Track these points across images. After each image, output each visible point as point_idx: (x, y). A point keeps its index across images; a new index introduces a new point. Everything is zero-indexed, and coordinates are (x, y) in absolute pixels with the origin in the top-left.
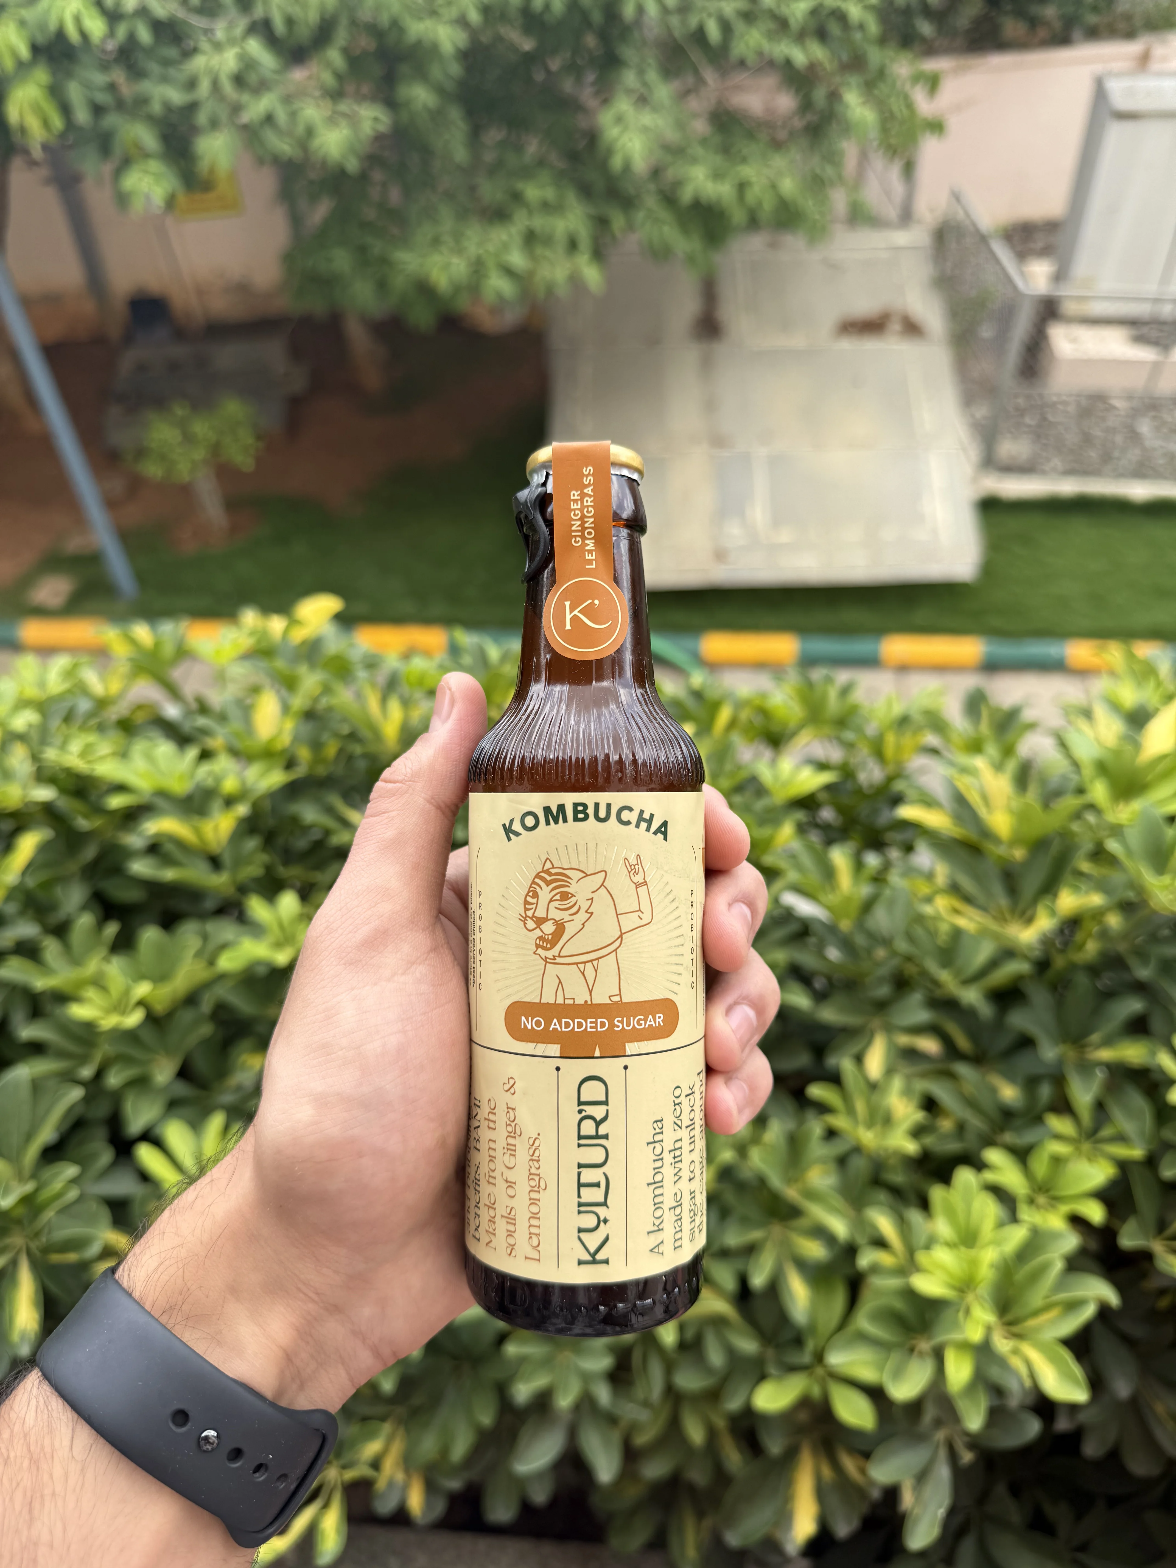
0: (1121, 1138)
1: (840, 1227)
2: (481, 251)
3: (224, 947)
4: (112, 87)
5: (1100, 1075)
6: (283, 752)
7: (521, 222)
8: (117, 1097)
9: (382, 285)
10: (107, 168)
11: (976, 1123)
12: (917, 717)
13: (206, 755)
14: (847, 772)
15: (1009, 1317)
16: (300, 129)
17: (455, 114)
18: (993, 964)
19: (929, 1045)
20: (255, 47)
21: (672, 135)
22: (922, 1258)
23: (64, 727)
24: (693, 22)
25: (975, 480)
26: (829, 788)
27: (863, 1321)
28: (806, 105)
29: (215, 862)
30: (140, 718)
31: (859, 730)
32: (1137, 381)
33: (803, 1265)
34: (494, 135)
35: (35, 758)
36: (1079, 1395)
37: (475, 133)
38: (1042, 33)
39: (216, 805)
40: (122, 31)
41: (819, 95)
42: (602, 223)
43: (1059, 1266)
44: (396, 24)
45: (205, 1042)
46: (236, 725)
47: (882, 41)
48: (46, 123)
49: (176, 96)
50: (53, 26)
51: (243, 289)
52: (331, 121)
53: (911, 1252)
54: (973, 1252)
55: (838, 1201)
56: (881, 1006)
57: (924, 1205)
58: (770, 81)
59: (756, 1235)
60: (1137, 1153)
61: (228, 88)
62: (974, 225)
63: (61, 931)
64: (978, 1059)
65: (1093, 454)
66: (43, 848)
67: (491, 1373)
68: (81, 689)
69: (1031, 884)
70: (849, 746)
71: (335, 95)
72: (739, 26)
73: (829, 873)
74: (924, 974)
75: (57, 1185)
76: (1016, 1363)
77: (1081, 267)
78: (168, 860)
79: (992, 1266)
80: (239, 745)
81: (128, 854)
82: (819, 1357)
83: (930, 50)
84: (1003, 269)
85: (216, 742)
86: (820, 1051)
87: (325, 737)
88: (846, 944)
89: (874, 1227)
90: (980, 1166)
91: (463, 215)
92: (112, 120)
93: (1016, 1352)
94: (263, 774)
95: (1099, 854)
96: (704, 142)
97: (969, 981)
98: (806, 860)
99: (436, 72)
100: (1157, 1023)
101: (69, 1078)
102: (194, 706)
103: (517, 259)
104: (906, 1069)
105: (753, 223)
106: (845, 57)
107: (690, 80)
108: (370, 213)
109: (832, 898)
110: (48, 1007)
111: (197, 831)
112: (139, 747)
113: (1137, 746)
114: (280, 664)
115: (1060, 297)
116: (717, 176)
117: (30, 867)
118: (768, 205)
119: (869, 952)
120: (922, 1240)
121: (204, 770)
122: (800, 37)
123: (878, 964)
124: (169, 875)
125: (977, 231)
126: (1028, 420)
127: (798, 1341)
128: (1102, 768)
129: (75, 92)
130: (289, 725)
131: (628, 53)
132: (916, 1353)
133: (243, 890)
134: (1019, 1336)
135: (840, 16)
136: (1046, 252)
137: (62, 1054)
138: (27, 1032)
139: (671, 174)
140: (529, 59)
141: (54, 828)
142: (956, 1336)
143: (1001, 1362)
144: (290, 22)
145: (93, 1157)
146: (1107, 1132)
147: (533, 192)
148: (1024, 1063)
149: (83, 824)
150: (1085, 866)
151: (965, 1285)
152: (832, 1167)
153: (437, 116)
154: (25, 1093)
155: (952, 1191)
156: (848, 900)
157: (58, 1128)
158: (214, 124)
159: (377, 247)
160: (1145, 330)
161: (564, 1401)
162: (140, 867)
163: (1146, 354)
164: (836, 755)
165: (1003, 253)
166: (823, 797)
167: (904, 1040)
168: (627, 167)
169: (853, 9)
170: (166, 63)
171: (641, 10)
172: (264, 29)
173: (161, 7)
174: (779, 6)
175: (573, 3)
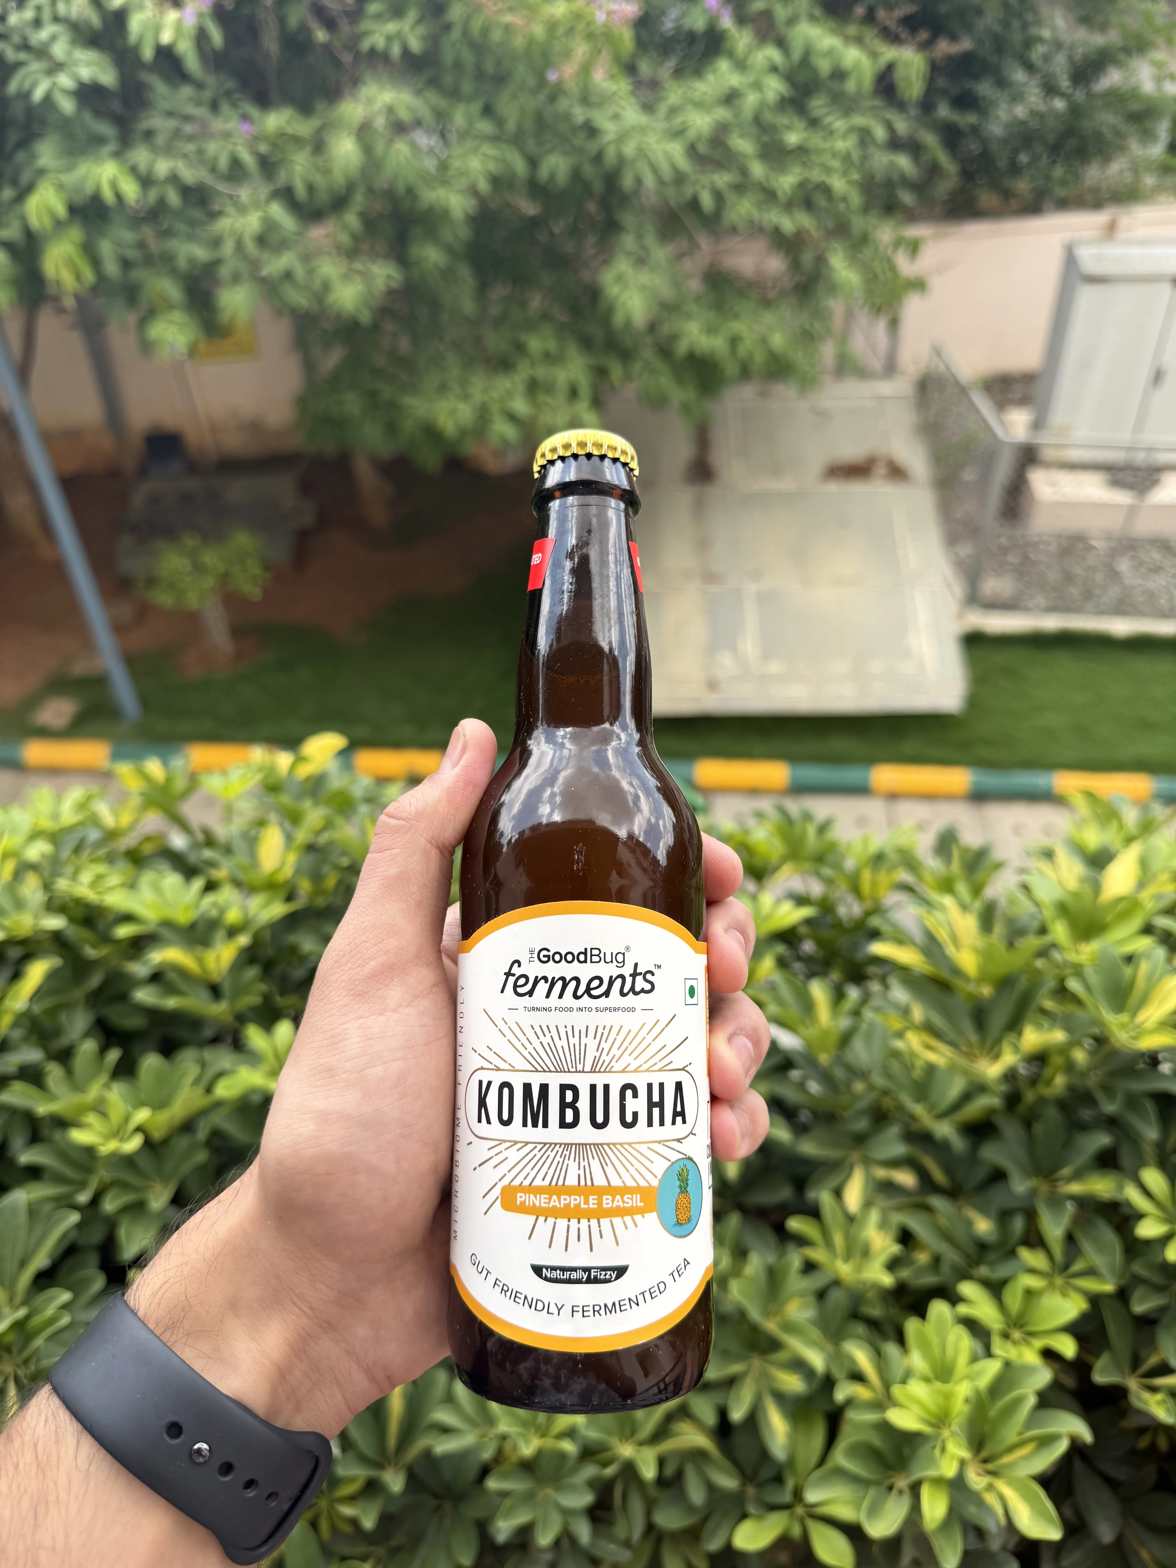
0: (1091, 1272)
1: (817, 1360)
2: (486, 398)
3: (220, 1075)
4: (141, 245)
5: (1070, 1208)
6: (286, 883)
7: (523, 372)
8: (111, 1224)
9: (392, 429)
10: (132, 318)
11: (951, 1255)
12: (893, 857)
13: (211, 887)
14: (826, 906)
15: (984, 1454)
16: (317, 285)
17: (465, 271)
18: (966, 1097)
19: (906, 1178)
20: (277, 211)
21: (667, 292)
22: (897, 1390)
23: (73, 857)
24: (688, 192)
25: (960, 616)
26: (808, 922)
27: (840, 1457)
28: (795, 265)
29: (215, 991)
30: (148, 848)
31: (838, 867)
32: (1115, 523)
33: (780, 1397)
34: (499, 291)
35: (47, 887)
36: (1053, 1533)
37: (483, 287)
38: (1014, 204)
39: (220, 935)
40: (153, 195)
41: (807, 258)
42: (601, 372)
43: (1031, 1401)
44: (410, 191)
45: (201, 1169)
46: (241, 858)
47: (866, 209)
48: (78, 277)
49: (201, 253)
50: (89, 189)
51: (255, 427)
52: (346, 277)
53: (887, 1385)
54: (946, 1387)
55: (815, 1333)
56: (860, 1140)
57: (901, 1339)
58: (760, 244)
59: (736, 1368)
60: (1108, 1287)
61: (251, 247)
62: (954, 376)
63: (64, 1056)
64: (953, 1193)
65: (1074, 592)
66: (51, 976)
67: (472, 1511)
68: (94, 821)
69: (998, 1019)
70: (829, 882)
71: (351, 253)
72: (731, 197)
73: (808, 1006)
74: (900, 1108)
75: (50, 1312)
76: (990, 1499)
77: (1058, 415)
78: (171, 989)
79: (967, 1401)
80: (241, 876)
81: (134, 982)
82: (798, 1494)
83: (911, 216)
84: (983, 419)
85: (220, 874)
86: (800, 1184)
87: (326, 869)
88: (826, 1078)
89: (852, 1361)
90: (954, 1299)
91: (469, 363)
92: (138, 274)
93: (990, 1487)
94: (265, 906)
95: (1062, 992)
96: (698, 299)
97: (943, 1115)
98: (786, 992)
99: (447, 235)
100: (1126, 1158)
101: (66, 1203)
102: (200, 837)
103: (520, 406)
104: (883, 1202)
105: (745, 372)
106: (830, 224)
107: (685, 244)
108: (380, 360)
109: (811, 1032)
110: (45, 1131)
111: (201, 962)
112: (147, 877)
113: (1097, 887)
114: (285, 799)
115: (1039, 445)
116: (710, 330)
117: (38, 994)
118: (759, 358)
119: (848, 1085)
120: (899, 1374)
121: (209, 899)
122: (789, 206)
123: (857, 1097)
124: (171, 1003)
125: (957, 383)
126: (1011, 558)
127: (778, 1479)
128: (1063, 909)
129: (106, 248)
130: (292, 858)
131: (628, 219)
132: (894, 1492)
133: (241, 1019)
134: (993, 1473)
135: (826, 190)
136: (1024, 401)
137: (59, 1179)
138: (26, 1157)
139: (666, 329)
140: (534, 223)
141: (61, 956)
142: (932, 1473)
143: (976, 1498)
144: (311, 188)
145: (86, 1282)
146: (1078, 1266)
147: (535, 344)
148: (998, 1197)
149: (90, 952)
150: (1049, 1004)
151: (940, 1420)
152: (811, 1299)
153: (448, 274)
154: (22, 1218)
155: (926, 1324)
156: (825, 1033)
157: (50, 1256)
158: (236, 279)
159: (386, 391)
160: (1121, 475)
161: (544, 1539)
162: (144, 996)
163: (1122, 498)
164: (816, 889)
165: (983, 405)
166: (803, 930)
167: (881, 1173)
168: (626, 323)
169: (838, 184)
170: (193, 223)
171: (639, 181)
172: (286, 195)
173: (189, 175)
174: (768, 180)
175: (576, 175)
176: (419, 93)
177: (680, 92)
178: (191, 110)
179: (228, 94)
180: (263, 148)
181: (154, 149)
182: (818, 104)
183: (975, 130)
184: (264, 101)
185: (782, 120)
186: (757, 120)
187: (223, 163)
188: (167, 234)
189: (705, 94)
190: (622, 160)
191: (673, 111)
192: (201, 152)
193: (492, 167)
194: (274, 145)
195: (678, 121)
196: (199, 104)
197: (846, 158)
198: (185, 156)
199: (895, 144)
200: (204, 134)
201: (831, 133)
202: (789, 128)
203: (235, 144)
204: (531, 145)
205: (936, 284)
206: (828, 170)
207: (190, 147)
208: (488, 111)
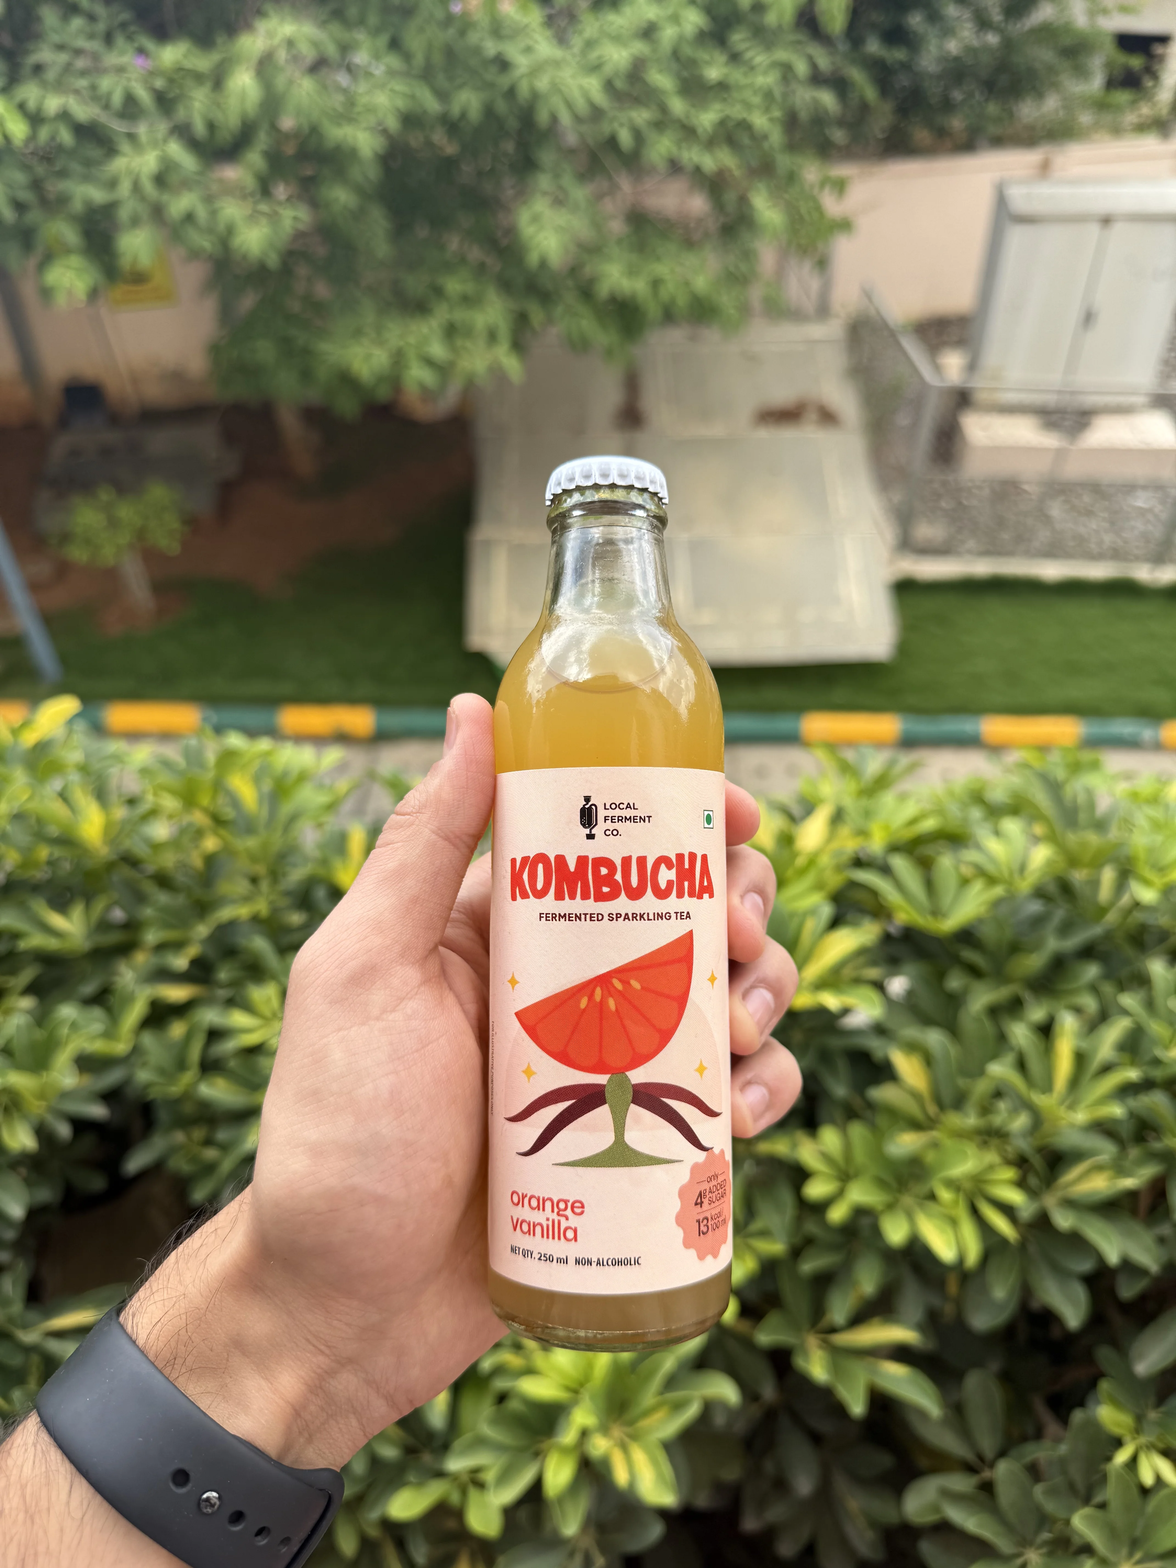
2: (401, 343)
7: (441, 314)
9: (306, 375)
10: (31, 263)
16: (221, 227)
20: (176, 149)
21: (586, 233)
24: (606, 129)
25: (890, 561)
28: (719, 206)
32: (1043, 467)
34: (417, 234)
37: (400, 229)
38: (948, 141)
40: (44, 134)
41: (730, 197)
42: (522, 317)
44: (316, 130)
47: (792, 147)
49: (97, 195)
51: (177, 376)
52: (253, 218)
58: (682, 184)
61: (149, 188)
62: (884, 319)
65: (1006, 536)
71: (257, 195)
72: (651, 136)
77: (991, 358)
83: (848, 153)
84: (911, 364)
91: (385, 307)
92: (35, 217)
96: (620, 242)
99: (356, 173)
103: (438, 350)
105: (669, 316)
106: (754, 163)
107: (604, 185)
108: (295, 306)
115: (971, 388)
116: (632, 272)
118: (682, 301)
122: (710, 143)
125: (885, 325)
126: (944, 504)
131: (547, 157)
135: (745, 126)
136: (961, 343)
139: (587, 271)
140: (453, 161)
144: (211, 126)
147: (454, 285)
153: (358, 215)
158: (135, 222)
159: (301, 338)
160: (1053, 418)
163: (1051, 441)
165: (913, 348)
168: (543, 264)
169: (760, 121)
170: (88, 163)
171: (554, 119)
172: (183, 132)
173: (83, 112)
174: (688, 117)
175: (489, 112)
176: (323, 24)
177: (597, 25)
178: (81, 43)
179: (123, 26)
180: (159, 83)
181: (44, 85)
182: (738, 38)
183: (906, 67)
184: (162, 34)
185: (703, 55)
186: (675, 54)
187: (117, 99)
188: (63, 174)
189: (622, 27)
190: (535, 96)
191: (590, 44)
192: (93, 87)
193: (400, 103)
194: (171, 81)
195: (593, 55)
196: (91, 36)
197: (768, 95)
198: (77, 92)
199: (817, 79)
200: (96, 69)
201: (752, 69)
202: (708, 63)
203: (129, 80)
204: (441, 80)
205: (864, 224)
206: (748, 106)
207: (82, 83)
208: (395, 44)
